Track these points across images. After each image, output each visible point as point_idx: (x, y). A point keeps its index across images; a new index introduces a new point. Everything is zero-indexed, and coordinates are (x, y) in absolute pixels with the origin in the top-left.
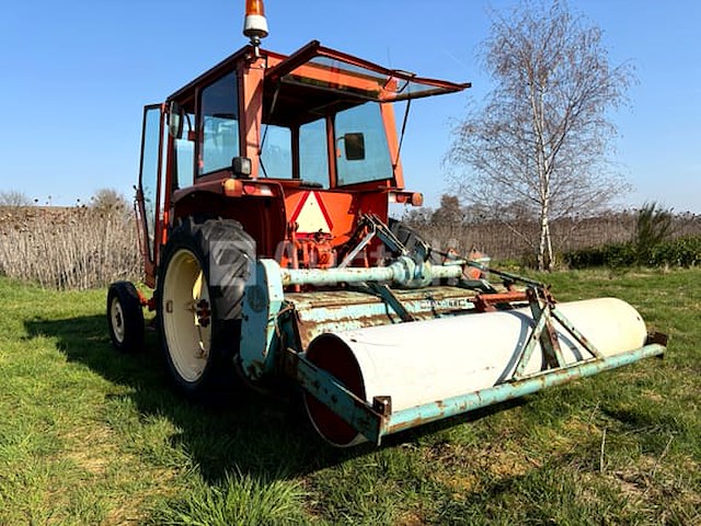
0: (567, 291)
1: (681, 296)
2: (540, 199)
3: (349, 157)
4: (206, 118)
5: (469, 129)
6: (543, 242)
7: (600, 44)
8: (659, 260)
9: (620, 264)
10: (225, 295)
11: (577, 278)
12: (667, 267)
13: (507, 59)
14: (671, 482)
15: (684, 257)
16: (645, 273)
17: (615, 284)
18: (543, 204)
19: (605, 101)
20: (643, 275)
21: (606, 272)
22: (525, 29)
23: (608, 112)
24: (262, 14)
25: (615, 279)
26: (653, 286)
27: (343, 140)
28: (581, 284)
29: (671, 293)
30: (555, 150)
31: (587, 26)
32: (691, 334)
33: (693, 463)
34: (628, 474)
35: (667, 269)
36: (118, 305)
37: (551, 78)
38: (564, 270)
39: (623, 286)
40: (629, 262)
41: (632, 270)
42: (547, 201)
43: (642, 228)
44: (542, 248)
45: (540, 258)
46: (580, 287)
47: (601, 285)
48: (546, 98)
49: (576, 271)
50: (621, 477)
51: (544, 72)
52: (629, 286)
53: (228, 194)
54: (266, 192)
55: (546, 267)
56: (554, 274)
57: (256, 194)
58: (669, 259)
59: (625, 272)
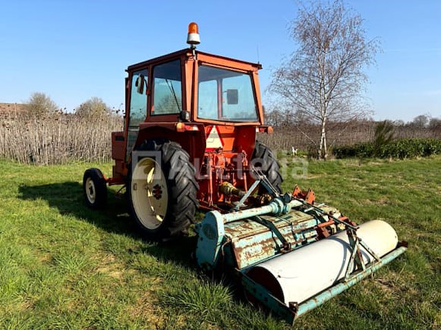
0: (336, 173)
1: (400, 179)
2: (321, 117)
3: (229, 103)
4: (156, 79)
5: (281, 73)
6: (322, 143)
7: (361, 27)
8: (386, 155)
9: (365, 156)
10: (177, 185)
11: (341, 165)
12: (391, 159)
13: (305, 32)
14: (403, 285)
15: (401, 153)
16: (379, 162)
17: (363, 170)
18: (323, 120)
19: (362, 61)
20: (377, 163)
21: (357, 161)
22: (317, 15)
23: (363, 68)
24: (197, 33)
25: (362, 165)
26: (384, 171)
27: (226, 93)
28: (344, 168)
29: (394, 177)
30: (332, 88)
31: (354, 15)
32: (407, 204)
33: (414, 275)
34: (384, 281)
35: (391, 160)
36: (91, 182)
37: (331, 46)
38: (333, 160)
39: (367, 170)
40: (369, 155)
41: (372, 160)
42: (325, 119)
43: (378, 135)
44: (321, 146)
45: (320, 152)
46: (344, 171)
47: (355, 170)
48: (328, 57)
49: (340, 160)
50: (381, 282)
51: (327, 41)
52: (370, 171)
53: (178, 131)
54: (195, 128)
55: (323, 157)
56: (327, 162)
57: (191, 130)
58: (392, 154)
59: (368, 161)
